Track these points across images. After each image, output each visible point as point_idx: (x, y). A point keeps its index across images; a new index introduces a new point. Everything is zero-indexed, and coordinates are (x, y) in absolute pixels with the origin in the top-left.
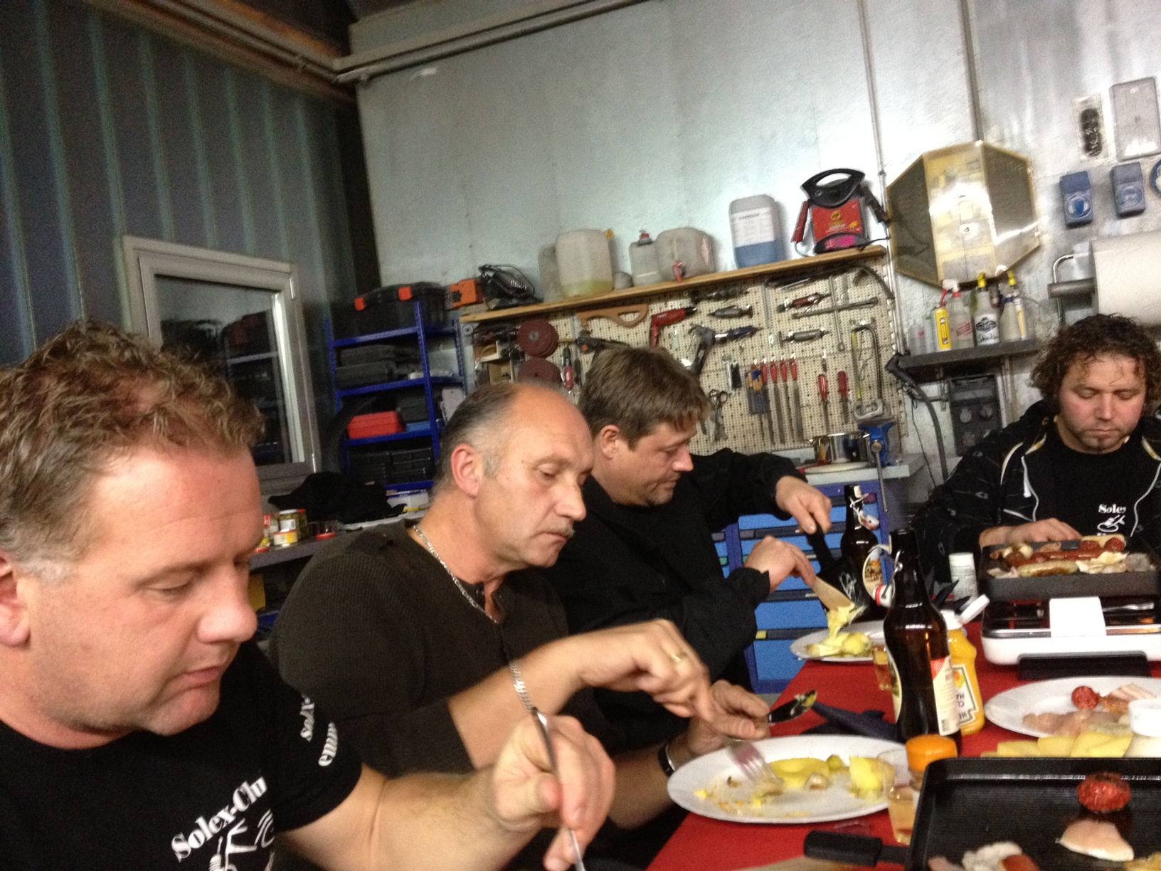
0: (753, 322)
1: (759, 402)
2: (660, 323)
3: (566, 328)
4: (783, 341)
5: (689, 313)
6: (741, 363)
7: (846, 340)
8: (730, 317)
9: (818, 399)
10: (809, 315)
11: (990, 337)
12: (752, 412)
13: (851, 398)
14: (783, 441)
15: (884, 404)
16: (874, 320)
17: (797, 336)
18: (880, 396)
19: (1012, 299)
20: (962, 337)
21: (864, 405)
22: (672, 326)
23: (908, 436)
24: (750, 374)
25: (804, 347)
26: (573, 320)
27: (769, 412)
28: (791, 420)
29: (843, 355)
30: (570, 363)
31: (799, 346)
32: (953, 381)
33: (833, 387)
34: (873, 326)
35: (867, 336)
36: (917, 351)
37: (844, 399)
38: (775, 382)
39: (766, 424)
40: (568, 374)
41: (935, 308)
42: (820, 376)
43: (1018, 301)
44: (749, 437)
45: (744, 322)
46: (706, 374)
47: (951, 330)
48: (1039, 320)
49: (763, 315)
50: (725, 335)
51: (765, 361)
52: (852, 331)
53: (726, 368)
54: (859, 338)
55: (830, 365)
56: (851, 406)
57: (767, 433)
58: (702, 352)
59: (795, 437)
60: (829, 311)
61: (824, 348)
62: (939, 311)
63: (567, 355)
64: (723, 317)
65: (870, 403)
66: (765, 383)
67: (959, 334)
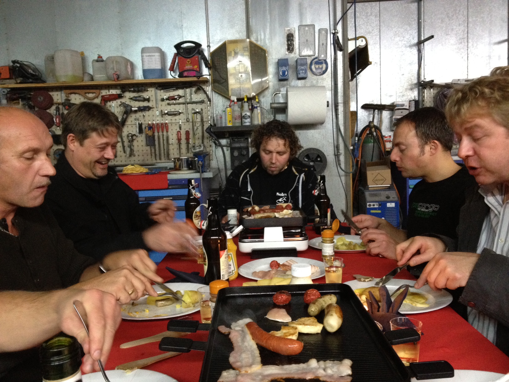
0: (150, 104)
1: (151, 141)
2: (106, 99)
3: (58, 97)
4: (163, 114)
5: (119, 96)
6: (143, 122)
7: (190, 117)
8: (139, 101)
9: (177, 141)
10: (175, 104)
11: (247, 122)
12: (147, 145)
13: (190, 142)
14: (160, 159)
15: (204, 146)
16: (202, 110)
17: (169, 113)
18: (203, 143)
19: (256, 107)
20: (237, 121)
21: (196, 146)
22: (111, 102)
23: (213, 160)
24: (147, 128)
25: (172, 118)
26: (62, 93)
27: (154, 145)
28: (164, 150)
29: (188, 123)
30: (59, 114)
31: (170, 117)
32: (232, 139)
33: (183, 137)
34: (201, 112)
35: (199, 116)
36: (219, 125)
37: (188, 143)
38: (158, 132)
39: (153, 151)
40: (57, 119)
41: (227, 107)
42: (178, 131)
43: (259, 108)
44: (145, 156)
45: (145, 104)
46: (127, 126)
47: (233, 117)
48: (266, 117)
49: (154, 101)
50: (137, 109)
51: (154, 122)
52: (193, 114)
53: (136, 124)
54: (195, 117)
55: (183, 127)
56: (190, 146)
57: (153, 155)
58: (125, 115)
59: (166, 157)
60: (183, 104)
61: (180, 119)
62: (229, 109)
63: (57, 109)
64: (136, 100)
65: (198, 145)
66: (154, 133)
67: (236, 119)
